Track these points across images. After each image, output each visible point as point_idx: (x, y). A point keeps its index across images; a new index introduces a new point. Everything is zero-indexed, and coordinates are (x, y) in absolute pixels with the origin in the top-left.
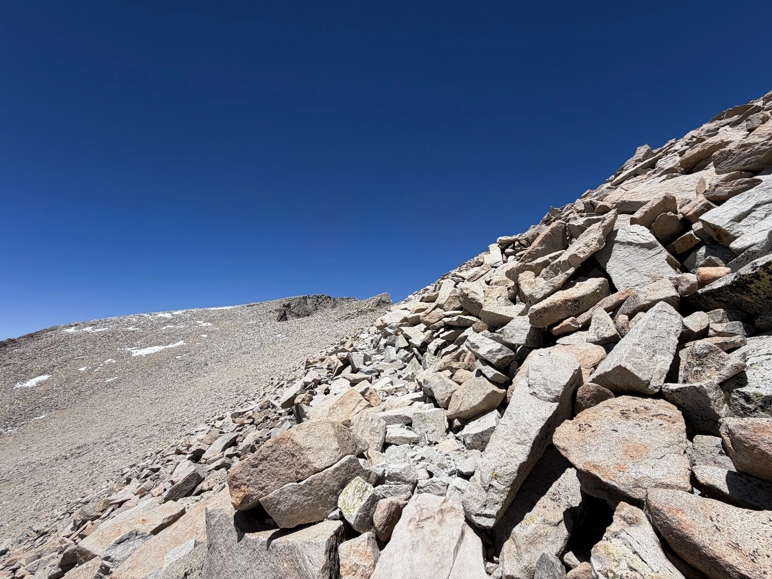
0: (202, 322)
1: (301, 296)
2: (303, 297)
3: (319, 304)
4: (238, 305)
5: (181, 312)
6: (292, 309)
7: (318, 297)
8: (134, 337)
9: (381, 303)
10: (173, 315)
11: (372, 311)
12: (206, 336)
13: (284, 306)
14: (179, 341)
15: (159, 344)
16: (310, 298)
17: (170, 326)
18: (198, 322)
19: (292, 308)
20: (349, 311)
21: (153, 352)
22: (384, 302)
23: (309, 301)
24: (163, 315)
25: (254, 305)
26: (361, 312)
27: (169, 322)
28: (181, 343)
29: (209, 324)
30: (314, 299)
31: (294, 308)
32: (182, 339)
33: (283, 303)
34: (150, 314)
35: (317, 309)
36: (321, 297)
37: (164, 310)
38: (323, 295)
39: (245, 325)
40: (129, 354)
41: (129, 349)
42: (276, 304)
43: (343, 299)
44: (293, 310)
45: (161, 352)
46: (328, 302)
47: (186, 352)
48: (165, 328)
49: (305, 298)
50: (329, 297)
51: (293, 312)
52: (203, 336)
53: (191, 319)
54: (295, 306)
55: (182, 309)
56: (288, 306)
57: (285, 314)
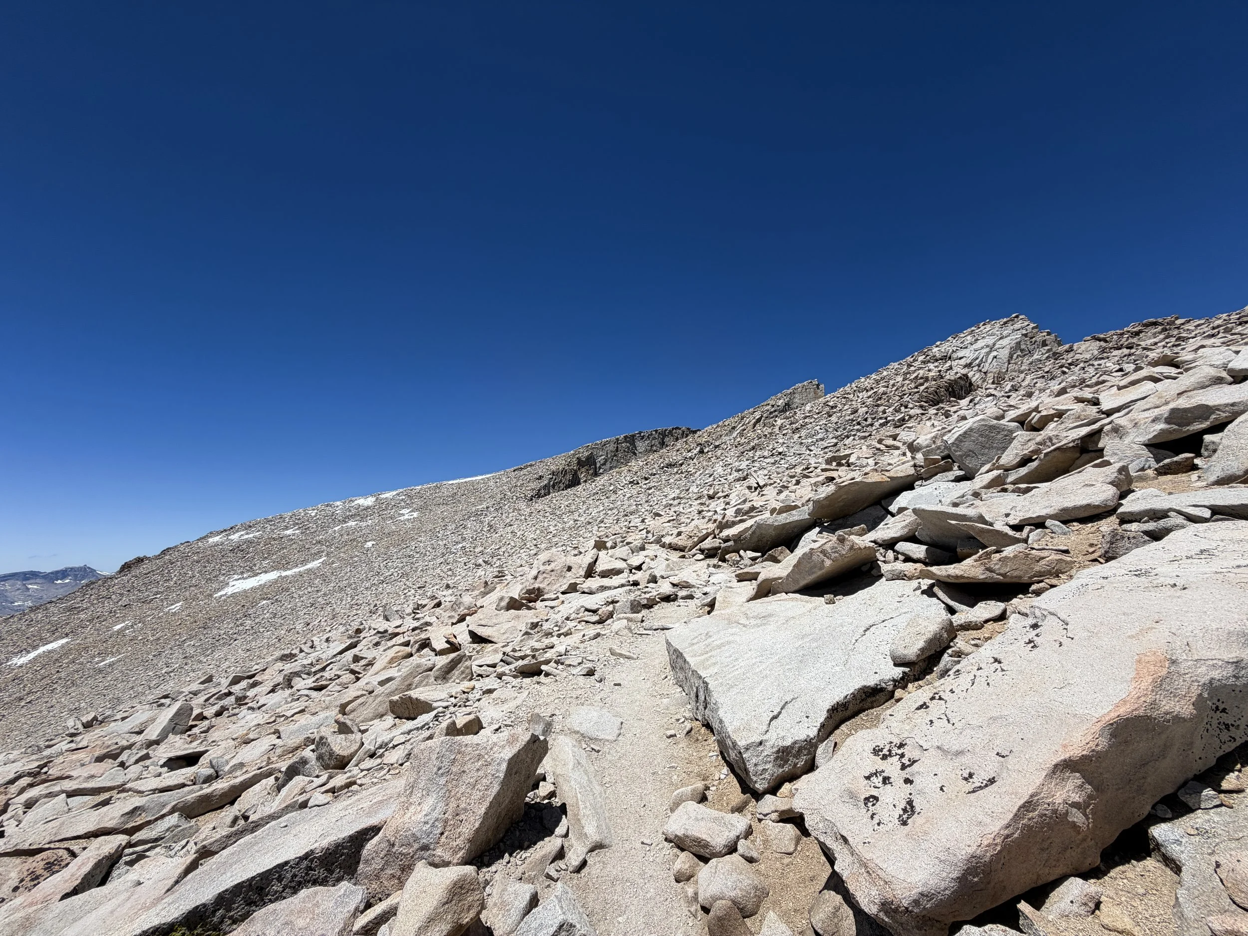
1: (622, 436)
2: (626, 437)
6: (600, 468)
7: (663, 435)
16: (643, 437)
19: (598, 465)
30: (654, 438)
31: (604, 464)
33: (577, 456)
36: (670, 432)
38: (677, 428)
44: (601, 471)
49: (631, 440)
54: (606, 461)
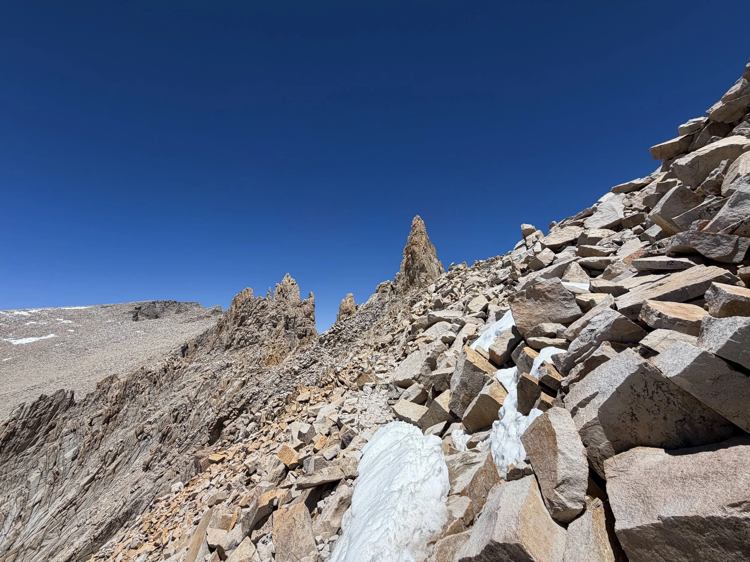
0: (62, 320)
1: (151, 301)
2: (153, 302)
3: (166, 307)
4: (91, 305)
5: (37, 311)
7: (166, 302)
8: (4, 331)
9: (215, 312)
10: (30, 313)
11: (209, 317)
12: (73, 331)
13: (136, 308)
14: (49, 334)
15: (33, 336)
16: (158, 302)
17: (33, 323)
18: (58, 319)
19: (142, 310)
20: (191, 317)
21: (31, 342)
22: (217, 311)
23: (157, 305)
24: (20, 313)
25: (107, 307)
26: (200, 318)
27: (30, 319)
28: (52, 335)
29: (70, 322)
32: (52, 333)
33: (135, 306)
34: (6, 312)
35: (164, 311)
37: (18, 309)
38: (170, 301)
39: (104, 323)
40: (10, 344)
41: (5, 340)
42: (128, 307)
43: (187, 303)
45: (38, 342)
46: (174, 306)
47: (62, 342)
48: (28, 324)
50: (175, 302)
51: (143, 313)
52: (70, 330)
53: (50, 317)
54: (145, 309)
55: (35, 308)
56: (140, 308)
57: (137, 315)
